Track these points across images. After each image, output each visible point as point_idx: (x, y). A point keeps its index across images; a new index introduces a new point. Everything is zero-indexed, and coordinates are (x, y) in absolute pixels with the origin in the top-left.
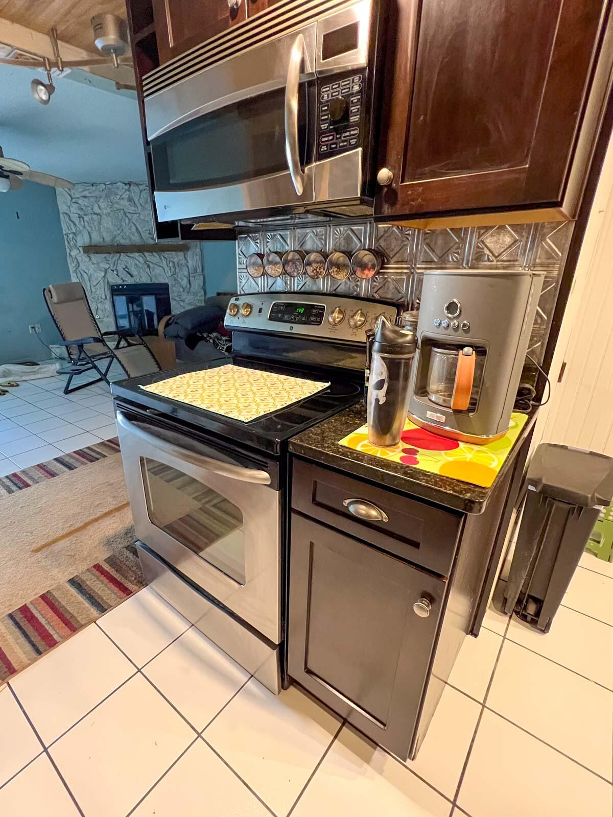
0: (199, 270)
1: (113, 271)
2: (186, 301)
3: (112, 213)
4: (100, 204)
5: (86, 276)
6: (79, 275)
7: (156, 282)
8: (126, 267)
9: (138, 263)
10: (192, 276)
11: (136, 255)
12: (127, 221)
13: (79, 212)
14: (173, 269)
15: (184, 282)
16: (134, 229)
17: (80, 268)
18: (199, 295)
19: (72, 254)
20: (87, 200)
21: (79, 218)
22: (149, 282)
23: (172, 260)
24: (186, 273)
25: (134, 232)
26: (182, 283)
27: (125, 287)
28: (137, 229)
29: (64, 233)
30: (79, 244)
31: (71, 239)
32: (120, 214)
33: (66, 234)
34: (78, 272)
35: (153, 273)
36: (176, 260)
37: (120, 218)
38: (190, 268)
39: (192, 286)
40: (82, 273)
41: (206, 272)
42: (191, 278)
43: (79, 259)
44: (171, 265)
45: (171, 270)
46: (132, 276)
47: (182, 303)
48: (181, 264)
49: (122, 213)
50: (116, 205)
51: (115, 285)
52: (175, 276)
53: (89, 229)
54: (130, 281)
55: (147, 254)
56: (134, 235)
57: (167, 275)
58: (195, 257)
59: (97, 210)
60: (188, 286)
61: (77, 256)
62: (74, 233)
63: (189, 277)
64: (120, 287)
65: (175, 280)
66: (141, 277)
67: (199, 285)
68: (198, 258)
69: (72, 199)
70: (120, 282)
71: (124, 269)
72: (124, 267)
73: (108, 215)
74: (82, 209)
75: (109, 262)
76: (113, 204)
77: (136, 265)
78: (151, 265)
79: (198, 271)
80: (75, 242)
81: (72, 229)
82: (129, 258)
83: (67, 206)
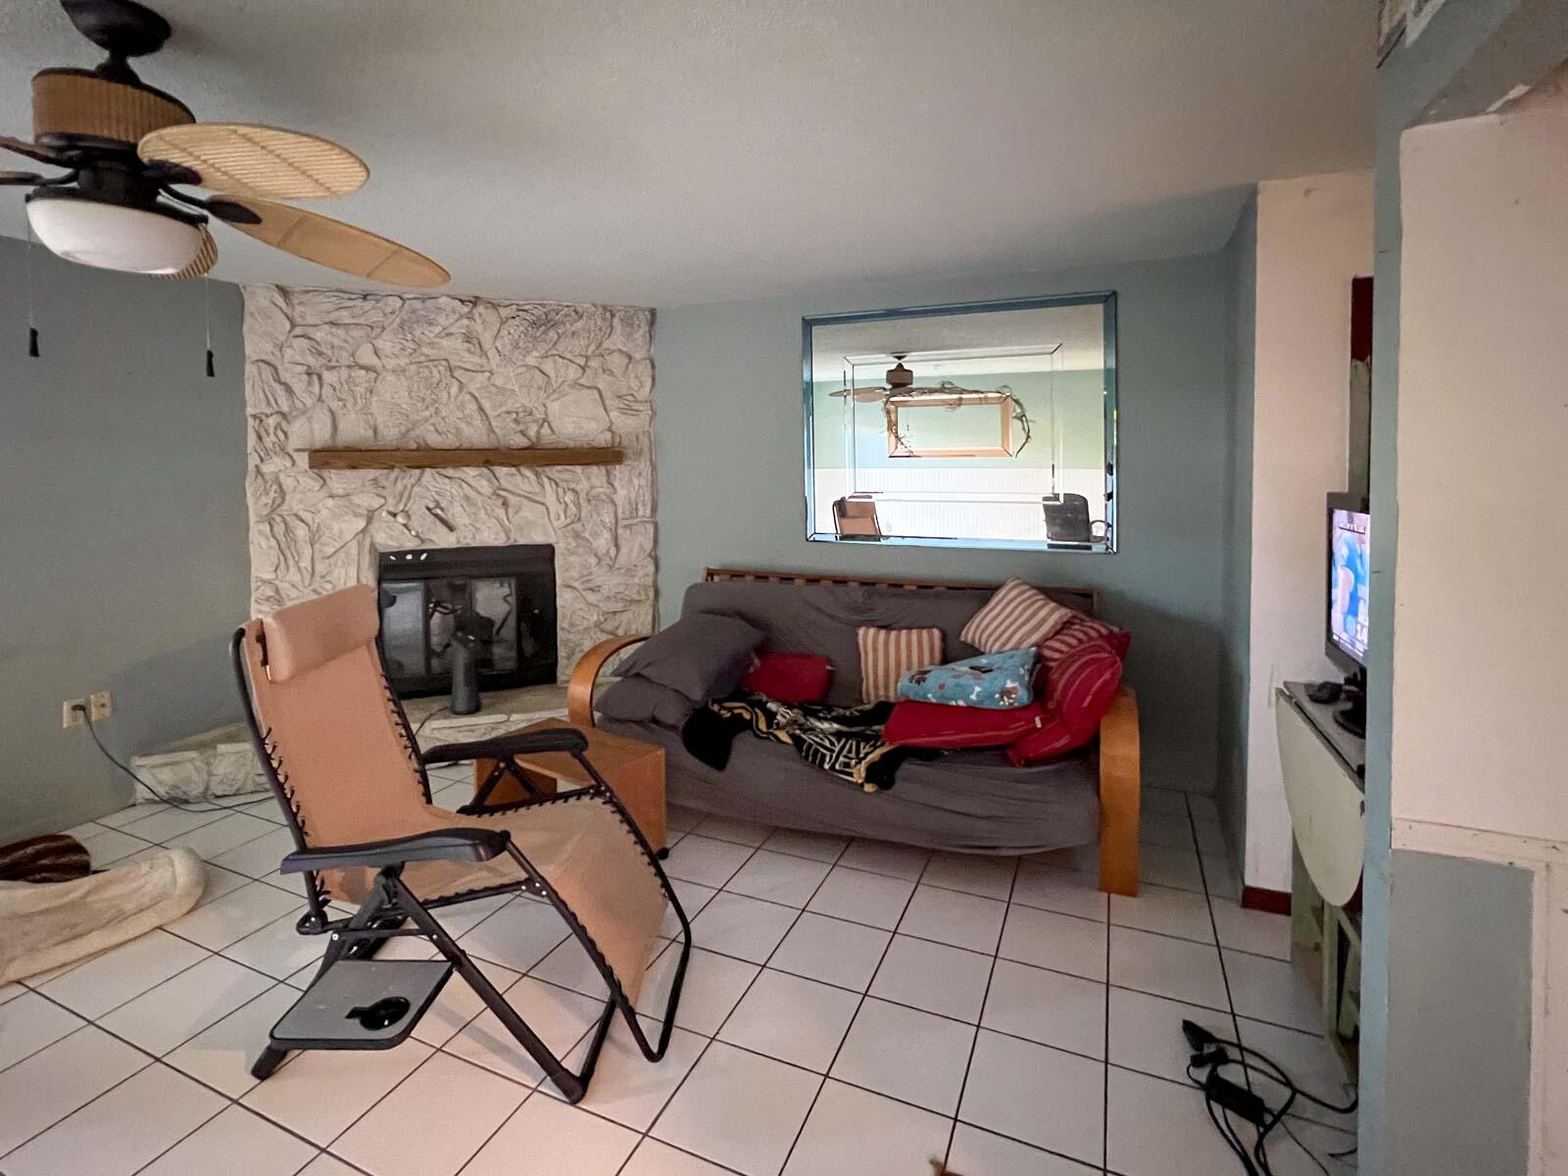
0: (644, 511)
1: (394, 515)
2: (605, 591)
3: (413, 368)
4: (379, 343)
5: (301, 532)
6: (280, 529)
7: (522, 541)
8: (438, 505)
9: (472, 494)
10: (625, 527)
11: (470, 473)
12: (454, 389)
13: (311, 360)
14: (573, 509)
15: (603, 542)
16: (472, 407)
17: (285, 507)
18: (641, 573)
19: (267, 469)
20: (341, 332)
21: (309, 374)
22: (500, 541)
23: (573, 485)
24: (608, 519)
25: (471, 417)
26: (595, 544)
27: (423, 557)
28: (481, 409)
29: (250, 410)
30: (293, 444)
31: (271, 430)
32: (435, 371)
33: (255, 417)
34: (278, 519)
35: (516, 520)
36: (583, 486)
37: (435, 380)
38: (619, 503)
39: (624, 550)
40: (290, 520)
41: (660, 517)
42: (620, 531)
43: (288, 483)
44: (569, 498)
45: (569, 513)
46: (451, 529)
47: (592, 597)
48: (597, 497)
49: (442, 369)
50: (426, 350)
51: (393, 554)
52: (577, 526)
53: (335, 405)
54: (444, 540)
55: (502, 471)
56: (469, 424)
57: (555, 523)
58: (636, 481)
59: (366, 356)
60: (613, 552)
61: (282, 477)
62: (284, 415)
63: (616, 529)
64: (409, 557)
65: (577, 536)
66: (477, 529)
67: (641, 547)
68: (643, 482)
69: (293, 326)
70: (410, 544)
71: (429, 509)
72: (431, 505)
73: (398, 372)
74: (320, 354)
75: (384, 493)
76: (420, 346)
77: (467, 498)
78: (512, 499)
79: (641, 513)
80: (281, 436)
81: (280, 403)
82: (447, 481)
83: (275, 345)
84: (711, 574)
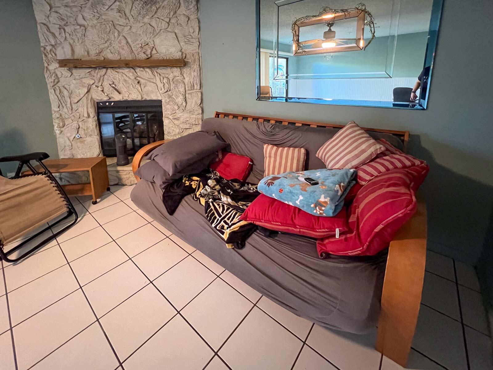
0: (197, 87)
1: (98, 87)
2: (181, 119)
3: (99, 25)
4: (85, 15)
5: (66, 93)
6: (58, 92)
7: (148, 99)
8: (113, 83)
9: (127, 79)
10: (189, 94)
11: (126, 71)
12: (116, 34)
13: (59, 23)
14: (166, 86)
15: (180, 100)
16: (124, 42)
17: (59, 83)
18: (196, 113)
19: (50, 68)
20: (69, 9)
21: (60, 29)
22: (139, 98)
23: (167, 76)
24: (182, 90)
25: (124, 46)
26: (177, 101)
27: (112, 104)
28: (128, 42)
29: (42, 44)
30: (58, 57)
31: (49, 52)
32: (108, 27)
33: (43, 47)
34: (57, 88)
35: (145, 90)
36: (171, 77)
37: (108, 30)
38: (186, 84)
39: (189, 104)
40: (63, 89)
41: (204, 90)
42: (187, 95)
43: (59, 73)
44: (165, 80)
45: (165, 87)
46: (120, 93)
47: (176, 122)
48: (177, 81)
49: (110, 25)
50: (103, 17)
51: (101, 102)
52: (169, 93)
53: (72, 42)
54: (117, 97)
55: (138, 70)
56: (123, 49)
57: (161, 92)
58: (192, 73)
59: (81, 21)
60: (184, 104)
61: (56, 70)
62: (52, 45)
63: (185, 95)
64: (107, 104)
65: (170, 97)
66: (130, 94)
67: (196, 102)
68: (195, 74)
69: (51, 8)
70: (105, 99)
71: (110, 85)
72: (111, 83)
73: (94, 27)
74: (63, 19)
75: (94, 78)
76: (101, 15)
77: (125, 81)
78: (142, 81)
79: (195, 88)
80: (54, 55)
81: (50, 41)
82: (116, 73)
83: (46, 16)
84: (218, 115)
